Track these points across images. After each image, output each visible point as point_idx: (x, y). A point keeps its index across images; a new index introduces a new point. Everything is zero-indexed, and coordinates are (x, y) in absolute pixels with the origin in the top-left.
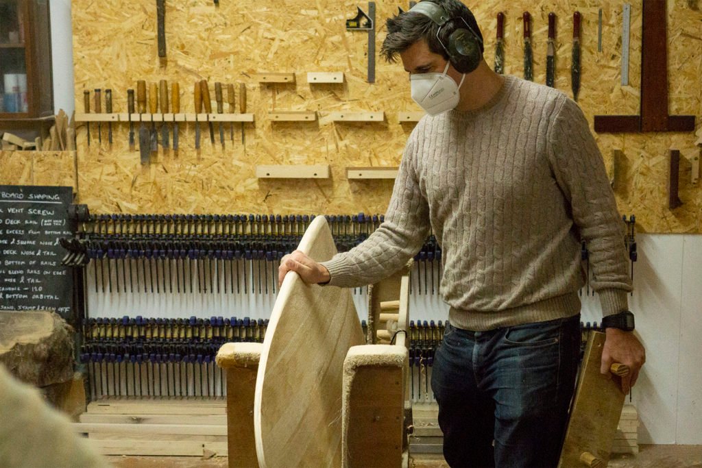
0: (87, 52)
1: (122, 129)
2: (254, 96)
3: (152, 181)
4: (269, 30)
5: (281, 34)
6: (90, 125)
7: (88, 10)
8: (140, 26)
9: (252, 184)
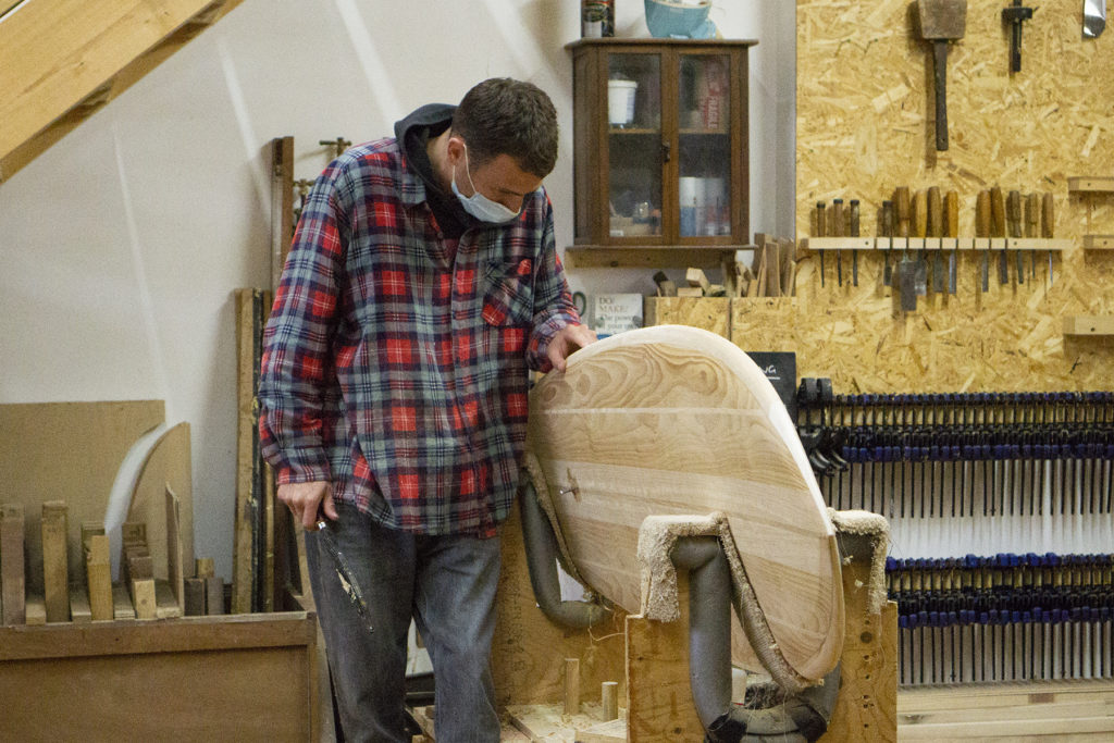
0: (819, 143)
1: (866, 264)
2: (1062, 212)
3: (907, 343)
4: (1084, 114)
5: (1102, 121)
6: (825, 256)
7: (822, 79)
8: (898, 105)
9: (1055, 346)
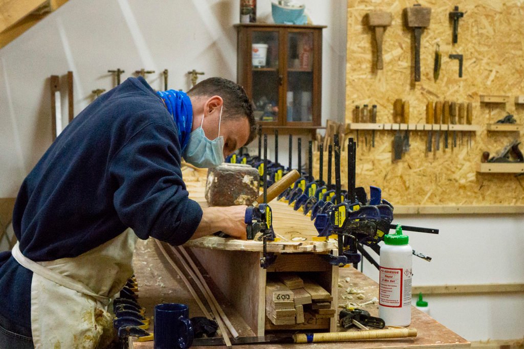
0: (358, 77)
1: (380, 136)
2: (476, 111)
3: (399, 175)
4: (488, 64)
5: (497, 67)
6: (359, 133)
7: (360, 45)
8: (397, 59)
9: (471, 177)
